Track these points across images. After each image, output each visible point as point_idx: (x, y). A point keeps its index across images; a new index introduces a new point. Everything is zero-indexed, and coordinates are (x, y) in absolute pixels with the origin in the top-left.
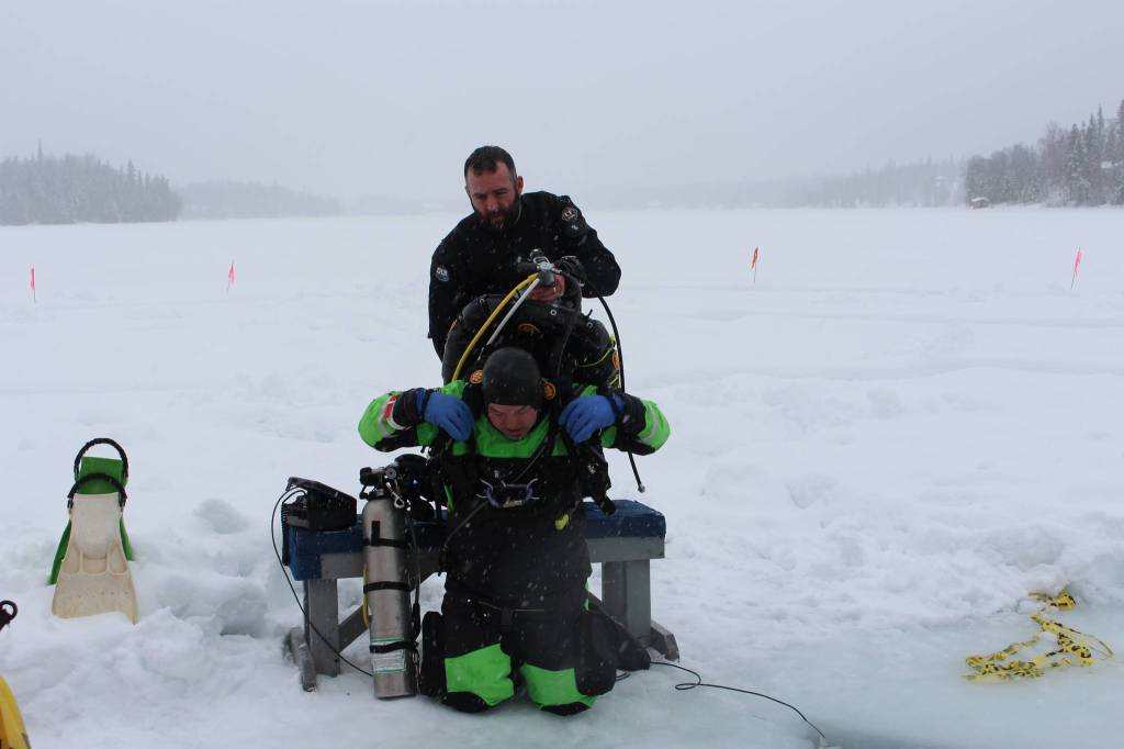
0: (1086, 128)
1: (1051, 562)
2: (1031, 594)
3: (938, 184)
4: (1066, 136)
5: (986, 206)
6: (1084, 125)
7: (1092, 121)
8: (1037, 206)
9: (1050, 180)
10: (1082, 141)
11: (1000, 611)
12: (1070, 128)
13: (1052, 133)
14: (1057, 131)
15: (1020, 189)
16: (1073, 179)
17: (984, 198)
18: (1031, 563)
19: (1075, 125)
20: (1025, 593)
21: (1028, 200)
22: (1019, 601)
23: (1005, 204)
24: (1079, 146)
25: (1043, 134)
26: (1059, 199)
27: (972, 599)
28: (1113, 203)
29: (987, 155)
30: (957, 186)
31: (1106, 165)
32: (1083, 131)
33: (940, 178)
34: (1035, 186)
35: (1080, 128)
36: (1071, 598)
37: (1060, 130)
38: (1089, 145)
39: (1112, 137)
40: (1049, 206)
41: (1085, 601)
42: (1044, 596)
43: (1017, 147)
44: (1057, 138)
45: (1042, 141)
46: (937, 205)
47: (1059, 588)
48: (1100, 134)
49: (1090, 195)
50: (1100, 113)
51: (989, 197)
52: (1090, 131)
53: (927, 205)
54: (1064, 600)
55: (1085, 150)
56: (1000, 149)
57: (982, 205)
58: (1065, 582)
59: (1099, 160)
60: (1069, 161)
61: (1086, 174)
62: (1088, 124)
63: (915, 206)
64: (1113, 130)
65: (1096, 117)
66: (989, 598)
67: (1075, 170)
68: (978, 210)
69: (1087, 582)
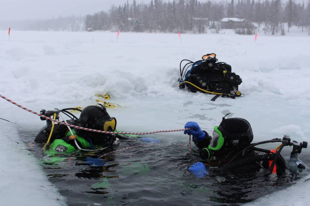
0: (123, 7)
1: (102, 85)
2: (96, 95)
3: (77, 24)
4: (117, 9)
5: (92, 31)
6: (123, 6)
7: (125, 5)
8: (109, 31)
9: (112, 23)
10: (122, 11)
11: (85, 100)
12: (118, 7)
13: (113, 8)
14: (114, 7)
15: (103, 26)
16: (119, 23)
17: (92, 29)
18: (95, 85)
19: (120, 5)
20: (94, 95)
21: (105, 29)
22: (92, 97)
23: (98, 30)
24: (121, 12)
25: (110, 8)
26: (115, 29)
27: (76, 96)
28: (132, 31)
29: (92, 14)
30: (82, 25)
31: (130, 19)
32: (122, 8)
33: (77, 22)
34: (108, 25)
35: (121, 6)
36: (109, 96)
37: (115, 7)
38: (124, 12)
39: (131, 10)
40: (112, 31)
41: (113, 97)
42: (100, 96)
43: (102, 12)
44: (115, 10)
45: (110, 10)
46: (76, 31)
47: (105, 93)
48: (128, 9)
49: (125, 28)
50: (128, 2)
51: (93, 28)
52: (125, 7)
53: (73, 31)
54: (107, 96)
55: (123, 14)
56: (96, 12)
57: (91, 31)
58: (107, 91)
59: (127, 17)
60: (118, 17)
61: (124, 22)
62: (124, 5)
63: (69, 31)
64: (132, 8)
65: (126, 4)
66: (82, 96)
67: (120, 21)
68: (89, 32)
69: (114, 92)
